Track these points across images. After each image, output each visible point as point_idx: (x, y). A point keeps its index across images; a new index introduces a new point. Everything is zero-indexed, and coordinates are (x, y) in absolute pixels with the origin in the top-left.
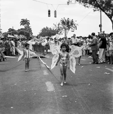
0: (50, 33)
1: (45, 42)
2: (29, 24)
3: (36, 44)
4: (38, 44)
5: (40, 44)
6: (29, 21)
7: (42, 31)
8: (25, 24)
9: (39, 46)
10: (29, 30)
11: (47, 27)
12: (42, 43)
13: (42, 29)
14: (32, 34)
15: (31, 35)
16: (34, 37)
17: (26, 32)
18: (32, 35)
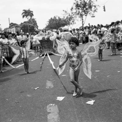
0: (59, 24)
1: (53, 35)
2: (33, 15)
3: (43, 39)
4: (46, 39)
5: (48, 39)
6: (32, 12)
7: (49, 23)
8: (28, 15)
9: (47, 41)
10: (33, 23)
11: (55, 17)
12: (49, 37)
13: (49, 20)
14: (38, 27)
15: (36, 28)
16: (40, 30)
17: (30, 26)
18: (38, 29)
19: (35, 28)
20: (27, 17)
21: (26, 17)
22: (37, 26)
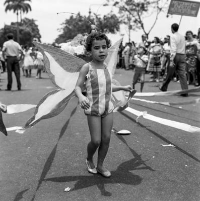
14: (40, 37)
19: (34, 39)
20: (16, 12)
21: (14, 11)
22: (39, 34)
